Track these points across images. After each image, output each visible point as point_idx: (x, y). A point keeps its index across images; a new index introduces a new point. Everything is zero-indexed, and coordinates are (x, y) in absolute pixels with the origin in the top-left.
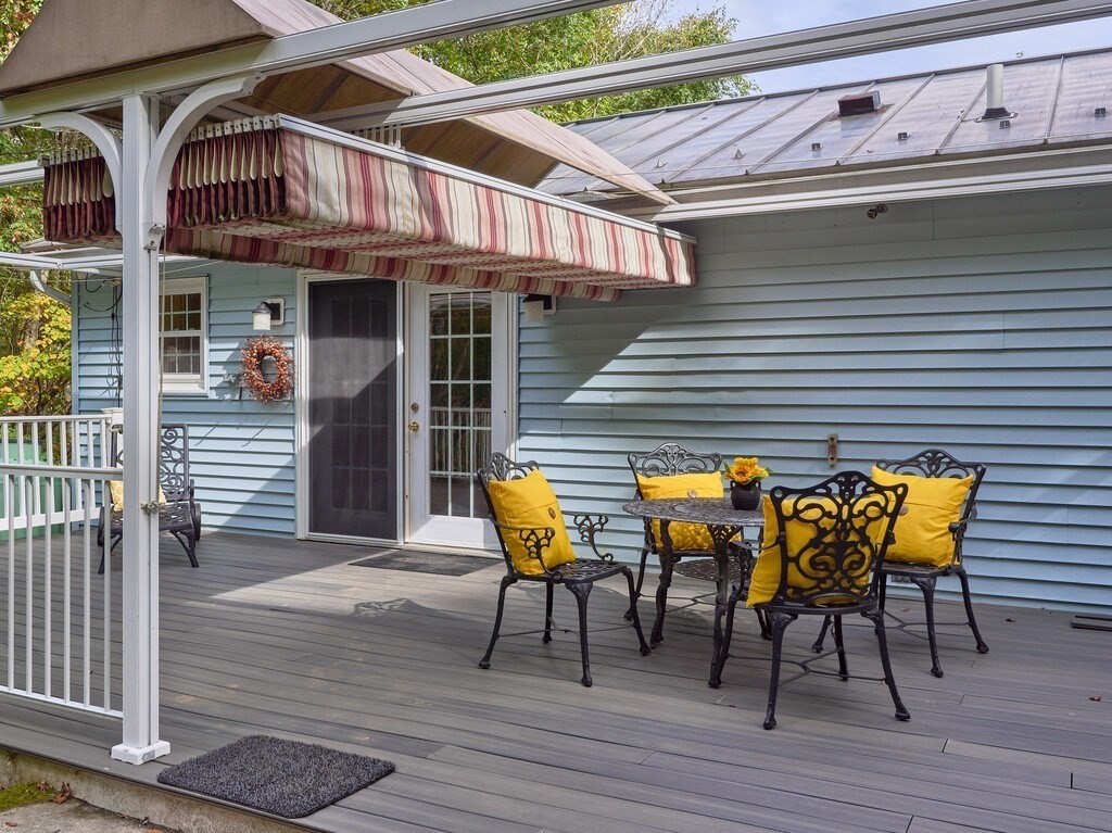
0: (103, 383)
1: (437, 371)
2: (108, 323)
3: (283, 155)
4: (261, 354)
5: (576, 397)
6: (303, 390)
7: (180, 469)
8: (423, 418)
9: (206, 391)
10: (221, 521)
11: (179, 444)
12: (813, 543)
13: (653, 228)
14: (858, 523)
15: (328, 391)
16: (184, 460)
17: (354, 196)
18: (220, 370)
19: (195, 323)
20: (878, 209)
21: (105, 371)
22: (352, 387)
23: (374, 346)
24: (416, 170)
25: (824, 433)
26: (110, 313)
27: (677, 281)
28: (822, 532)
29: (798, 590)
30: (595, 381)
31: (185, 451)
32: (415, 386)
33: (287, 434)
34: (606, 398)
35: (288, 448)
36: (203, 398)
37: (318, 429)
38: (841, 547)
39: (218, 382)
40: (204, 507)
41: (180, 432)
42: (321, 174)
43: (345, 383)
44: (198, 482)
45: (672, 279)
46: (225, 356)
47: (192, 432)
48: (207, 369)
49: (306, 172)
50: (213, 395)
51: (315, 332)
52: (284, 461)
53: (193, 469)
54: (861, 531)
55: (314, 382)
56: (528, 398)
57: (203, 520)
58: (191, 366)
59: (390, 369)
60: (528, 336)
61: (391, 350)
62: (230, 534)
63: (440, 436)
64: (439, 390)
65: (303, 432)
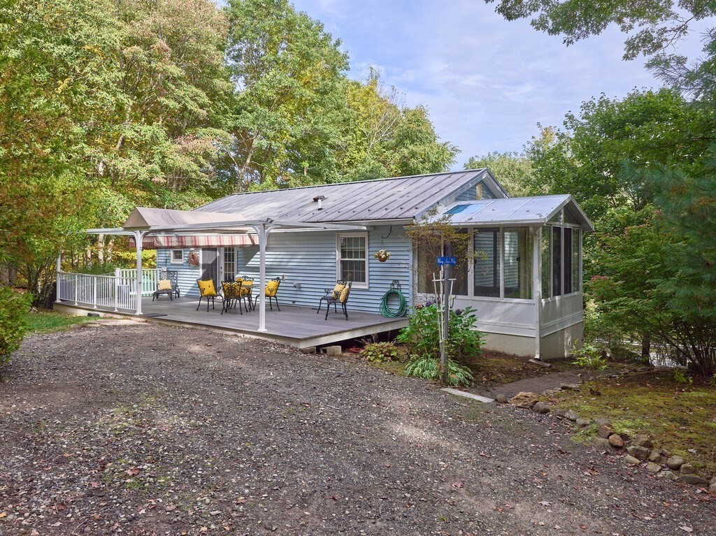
1: (225, 260)
3: (153, 238)
4: (193, 256)
5: (247, 266)
6: (201, 263)
7: (175, 281)
8: (223, 270)
10: (185, 293)
11: (176, 275)
13: (246, 235)
14: (234, 286)
15: (206, 262)
16: (176, 279)
17: (166, 242)
18: (186, 259)
22: (210, 262)
23: (213, 253)
30: (249, 263)
31: (177, 277)
32: (222, 263)
33: (198, 274)
34: (252, 266)
35: (198, 276)
36: (182, 265)
37: (204, 271)
39: (185, 261)
40: (181, 290)
41: (176, 272)
42: (159, 240)
43: (208, 261)
44: (179, 284)
45: (254, 243)
46: (186, 255)
47: (179, 273)
48: (183, 258)
50: (184, 264)
53: (178, 281)
55: (203, 261)
56: (239, 266)
57: (181, 293)
58: (180, 257)
59: (216, 259)
60: (239, 253)
61: (216, 254)
62: (187, 296)
63: (226, 274)
64: (226, 264)
65: (200, 272)
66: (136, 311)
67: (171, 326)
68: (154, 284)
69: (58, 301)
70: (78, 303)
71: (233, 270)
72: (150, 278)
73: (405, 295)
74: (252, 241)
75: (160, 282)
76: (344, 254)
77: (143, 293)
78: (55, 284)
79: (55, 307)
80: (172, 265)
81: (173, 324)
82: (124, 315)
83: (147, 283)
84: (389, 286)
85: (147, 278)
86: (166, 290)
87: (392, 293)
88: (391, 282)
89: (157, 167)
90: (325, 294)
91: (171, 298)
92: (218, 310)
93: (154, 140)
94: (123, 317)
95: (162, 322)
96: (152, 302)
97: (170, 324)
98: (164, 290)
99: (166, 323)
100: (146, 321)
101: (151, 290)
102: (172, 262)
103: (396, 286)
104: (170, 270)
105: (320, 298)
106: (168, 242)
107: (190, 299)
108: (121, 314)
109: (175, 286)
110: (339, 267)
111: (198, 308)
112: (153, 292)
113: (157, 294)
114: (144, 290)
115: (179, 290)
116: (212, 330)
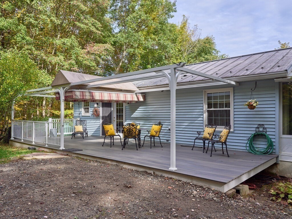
0: (77, 114)
1: (117, 112)
2: (78, 106)
3: (73, 93)
4: (96, 110)
5: (132, 116)
6: (101, 115)
7: (85, 127)
8: (115, 119)
9: (90, 115)
10: (91, 134)
11: (85, 123)
12: (127, 131)
13: (135, 94)
14: (131, 129)
15: (104, 115)
16: (86, 125)
17: (81, 96)
18: (91, 112)
19: (89, 106)
20: (162, 91)
21: (77, 112)
22: (107, 115)
23: (109, 108)
24: (90, 92)
25: (158, 121)
26: (78, 104)
27: (140, 100)
28: (127, 130)
29: (126, 136)
30: (134, 114)
31: (86, 124)
32: (115, 115)
33: (99, 122)
34: (135, 116)
35: (99, 123)
36: (89, 116)
37: (103, 120)
38: (130, 131)
39: (91, 114)
40: (88, 132)
41: (85, 121)
42: (77, 94)
43: (106, 114)
44: (87, 128)
45: (139, 100)
46: (92, 110)
47: (87, 121)
48: (90, 112)
49: (75, 94)
50: (90, 116)
51: (103, 107)
52: (99, 125)
53: (87, 127)
54: (132, 130)
55: (102, 114)
56: (127, 116)
57: (88, 134)
58: (88, 112)
59: (111, 112)
60: (127, 108)
61: (111, 109)
62: (92, 136)
63: (117, 122)
64: (117, 115)
65: (101, 121)
66: (60, 147)
67: (86, 160)
68: (72, 128)
69: (12, 139)
70: (23, 140)
71: (122, 119)
72: (70, 125)
73: (270, 137)
74: (138, 98)
75: (76, 127)
76: (209, 105)
77: (65, 133)
78: (10, 128)
79: (10, 142)
80: (83, 116)
81: (88, 158)
82: (52, 149)
83: (68, 128)
84: (254, 129)
85: (68, 125)
86: (80, 132)
87: (258, 135)
88: (256, 126)
89: (73, 62)
90: (197, 136)
91: (83, 137)
92: (117, 146)
93: (72, 47)
94: (51, 150)
95: (79, 156)
96: (71, 140)
97: (85, 158)
98: (78, 132)
99: (82, 157)
100: (67, 155)
101: (70, 132)
102: (83, 115)
103: (261, 129)
104: (82, 120)
105: (195, 138)
106: (83, 96)
107: (95, 138)
108: (50, 149)
109: (85, 130)
110: (206, 115)
111: (103, 144)
112: (71, 133)
113: (74, 135)
114: (66, 132)
115: (87, 131)
116: (122, 165)
